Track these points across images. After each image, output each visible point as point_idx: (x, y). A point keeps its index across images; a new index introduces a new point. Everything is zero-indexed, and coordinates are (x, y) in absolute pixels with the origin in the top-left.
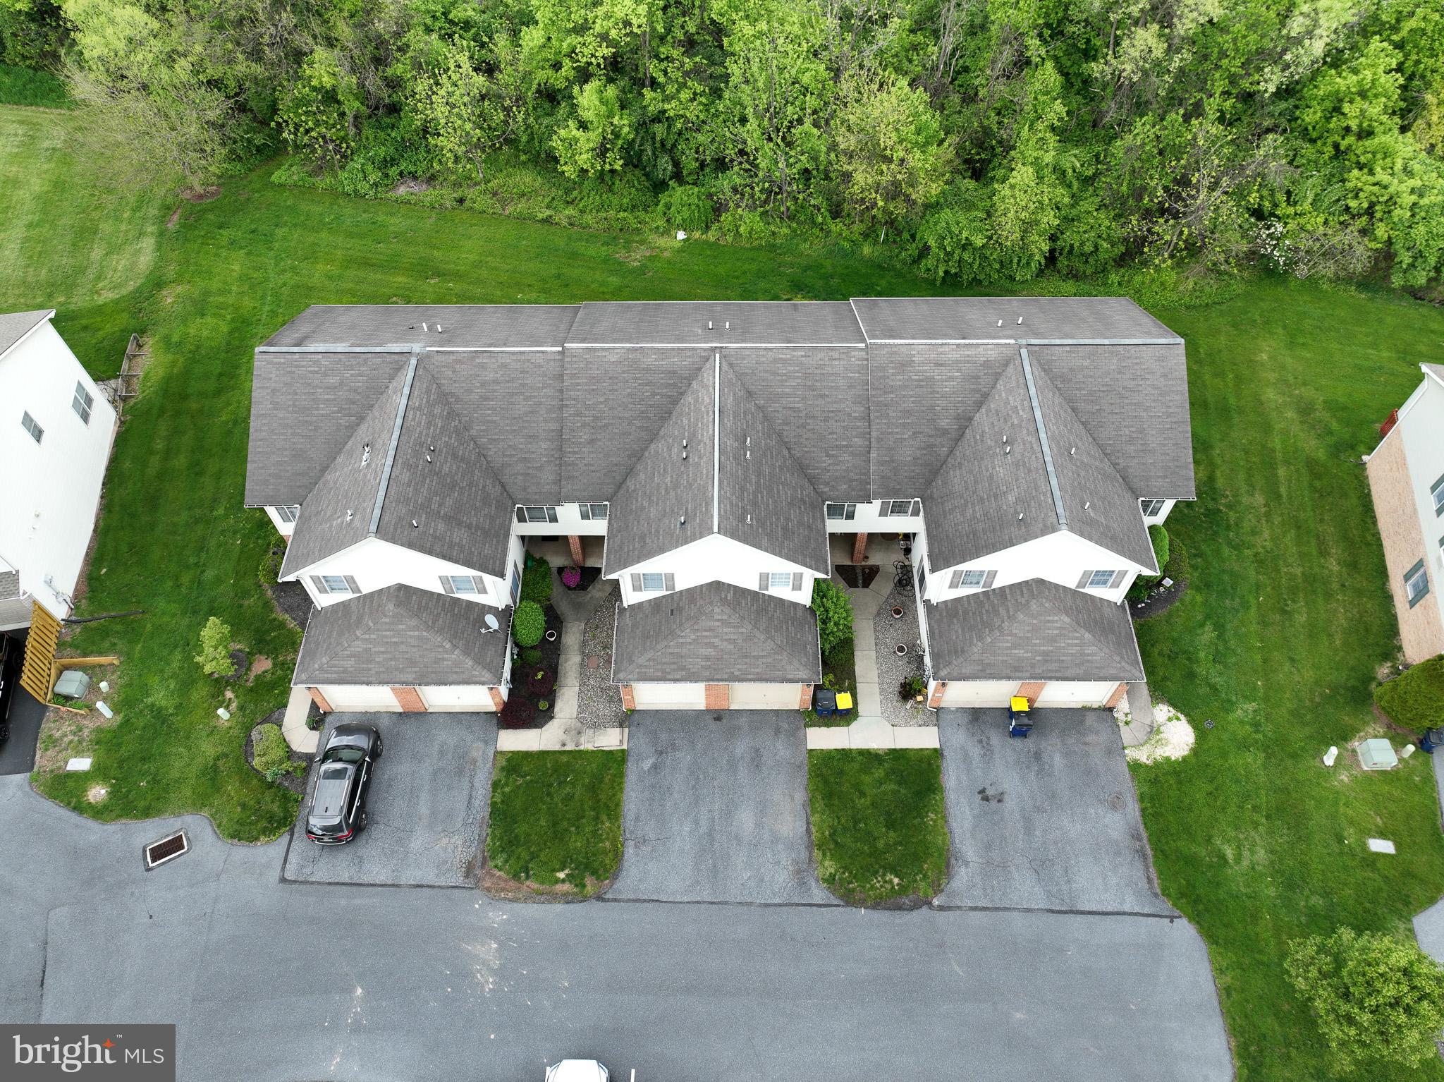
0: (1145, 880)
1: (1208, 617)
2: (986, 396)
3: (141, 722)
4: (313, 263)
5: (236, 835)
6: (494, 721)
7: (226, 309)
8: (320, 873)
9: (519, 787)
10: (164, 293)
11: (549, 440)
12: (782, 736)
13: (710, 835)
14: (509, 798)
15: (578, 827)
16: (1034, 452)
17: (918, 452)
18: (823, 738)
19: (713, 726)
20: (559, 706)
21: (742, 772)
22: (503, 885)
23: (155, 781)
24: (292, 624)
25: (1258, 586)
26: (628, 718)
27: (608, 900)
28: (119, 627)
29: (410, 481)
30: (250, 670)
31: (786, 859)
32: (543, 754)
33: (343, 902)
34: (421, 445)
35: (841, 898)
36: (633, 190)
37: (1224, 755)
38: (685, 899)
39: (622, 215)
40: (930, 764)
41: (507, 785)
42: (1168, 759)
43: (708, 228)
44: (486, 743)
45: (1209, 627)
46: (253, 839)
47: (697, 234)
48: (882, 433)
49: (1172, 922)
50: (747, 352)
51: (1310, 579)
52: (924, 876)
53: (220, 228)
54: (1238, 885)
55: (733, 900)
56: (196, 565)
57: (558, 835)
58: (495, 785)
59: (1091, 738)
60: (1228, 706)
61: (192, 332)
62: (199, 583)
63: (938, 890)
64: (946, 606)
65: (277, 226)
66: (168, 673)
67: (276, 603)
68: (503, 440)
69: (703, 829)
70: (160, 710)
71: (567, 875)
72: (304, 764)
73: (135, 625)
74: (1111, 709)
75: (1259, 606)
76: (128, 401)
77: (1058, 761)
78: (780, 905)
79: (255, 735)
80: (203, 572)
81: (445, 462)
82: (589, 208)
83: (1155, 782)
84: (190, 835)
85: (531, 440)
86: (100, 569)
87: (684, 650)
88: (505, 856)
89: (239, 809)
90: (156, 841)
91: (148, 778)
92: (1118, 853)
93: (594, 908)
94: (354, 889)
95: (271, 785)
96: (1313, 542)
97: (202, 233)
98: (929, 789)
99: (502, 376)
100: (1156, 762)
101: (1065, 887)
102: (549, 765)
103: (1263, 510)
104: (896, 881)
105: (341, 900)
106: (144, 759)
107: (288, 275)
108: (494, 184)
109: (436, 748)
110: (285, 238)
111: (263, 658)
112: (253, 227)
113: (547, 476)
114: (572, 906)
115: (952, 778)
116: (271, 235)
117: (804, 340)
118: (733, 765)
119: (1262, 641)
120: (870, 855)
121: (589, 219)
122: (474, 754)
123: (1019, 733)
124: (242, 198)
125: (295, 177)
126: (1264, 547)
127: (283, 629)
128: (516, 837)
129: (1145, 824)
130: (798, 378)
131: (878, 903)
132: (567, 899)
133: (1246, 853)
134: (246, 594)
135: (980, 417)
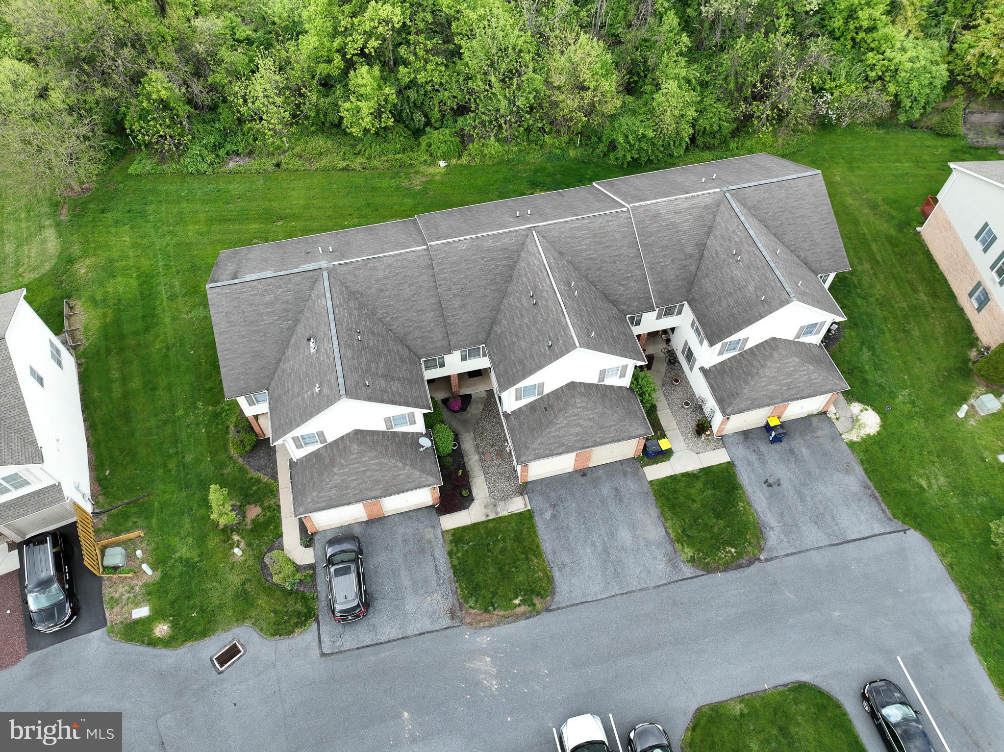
0: (881, 512)
1: (862, 344)
2: (711, 228)
3: (176, 572)
4: (184, 226)
5: (276, 633)
6: (434, 511)
7: (130, 269)
8: (348, 643)
9: (467, 551)
10: (77, 267)
11: (433, 311)
12: (629, 477)
13: (605, 550)
14: (463, 559)
15: (516, 568)
16: (757, 257)
17: (677, 272)
18: (656, 472)
19: (583, 480)
20: (475, 492)
21: (612, 506)
22: (479, 618)
23: (202, 610)
24: (266, 479)
25: (885, 319)
26: (524, 489)
27: (554, 610)
28: (134, 510)
29: (353, 356)
30: (246, 517)
31: (659, 554)
32: (475, 526)
33: (372, 658)
34: (350, 330)
35: (703, 569)
36: (402, 138)
37: (901, 425)
38: (604, 596)
39: (398, 156)
40: (728, 472)
41: (458, 552)
42: (869, 435)
43: (460, 156)
44: (433, 527)
45: (865, 350)
46: (290, 633)
47: (454, 161)
48: (652, 264)
49: (905, 533)
50: (552, 227)
51: (913, 308)
52: (749, 543)
53: (103, 213)
54: (935, 502)
55: (634, 589)
56: (177, 453)
57: (506, 576)
58: (450, 554)
59: (819, 433)
60: (893, 395)
61: (111, 290)
62: (184, 466)
63: (761, 550)
64: (716, 368)
65: (146, 204)
66: (183, 532)
67: (248, 467)
68: (401, 317)
69: (600, 548)
70: (187, 560)
71: (521, 601)
72: (311, 572)
73: (146, 506)
74: (825, 413)
75: (889, 330)
76: (78, 349)
77: (805, 451)
78: (666, 584)
79: (267, 560)
80: (183, 457)
81: (369, 339)
82: (373, 155)
83: (866, 451)
84: (242, 641)
85: (420, 313)
86: (104, 471)
87: (562, 432)
88: (474, 598)
89: (272, 615)
90: (218, 652)
91: (197, 610)
92: (859, 500)
93: (546, 617)
94: (377, 647)
95: (290, 593)
96: (907, 286)
97: (90, 219)
98: (733, 488)
99: (389, 272)
100: (863, 439)
101: (836, 528)
102: (482, 532)
103: (871, 272)
104: (733, 550)
105: (370, 657)
106: (188, 598)
107: (168, 238)
108: (298, 149)
109: (400, 539)
110: (155, 212)
111: (252, 506)
112: (128, 208)
113: (438, 335)
114: (531, 620)
115: (746, 478)
116: (144, 211)
117: (585, 213)
118: (604, 502)
119: (899, 352)
120: (711, 538)
121: (375, 163)
122: (428, 536)
123: (777, 440)
124: (111, 189)
125: (148, 168)
126: (880, 295)
127: (260, 483)
128: (477, 584)
129: (869, 478)
130: (589, 238)
131: (727, 567)
132: (526, 616)
133: (933, 481)
134: (223, 465)
135: (711, 241)
